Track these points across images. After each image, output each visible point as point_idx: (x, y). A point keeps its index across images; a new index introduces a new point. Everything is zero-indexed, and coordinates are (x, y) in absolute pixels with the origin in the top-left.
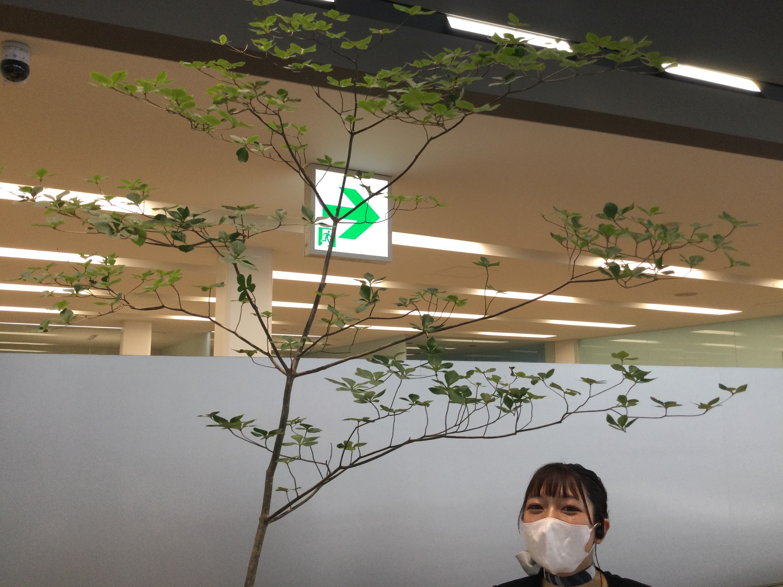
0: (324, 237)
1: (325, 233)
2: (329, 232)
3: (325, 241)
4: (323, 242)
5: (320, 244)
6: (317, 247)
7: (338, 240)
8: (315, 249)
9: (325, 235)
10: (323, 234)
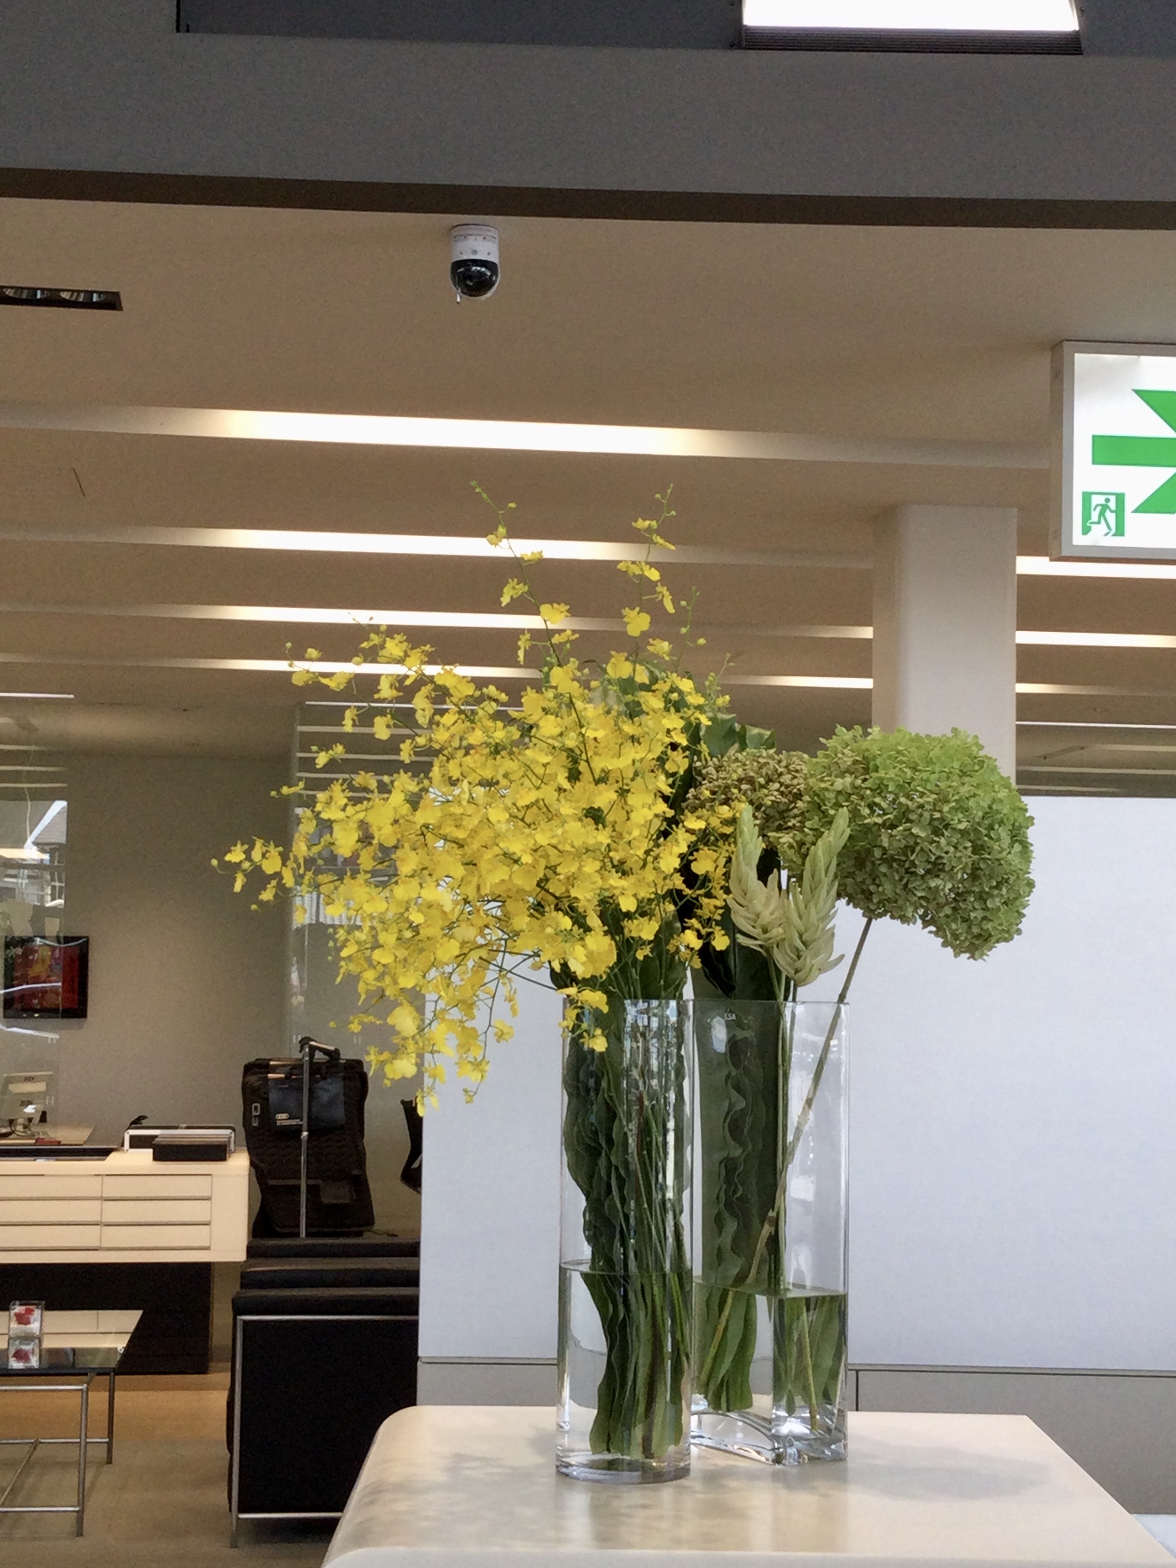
6: (1080, 539)
7: (1130, 518)
8: (1075, 541)
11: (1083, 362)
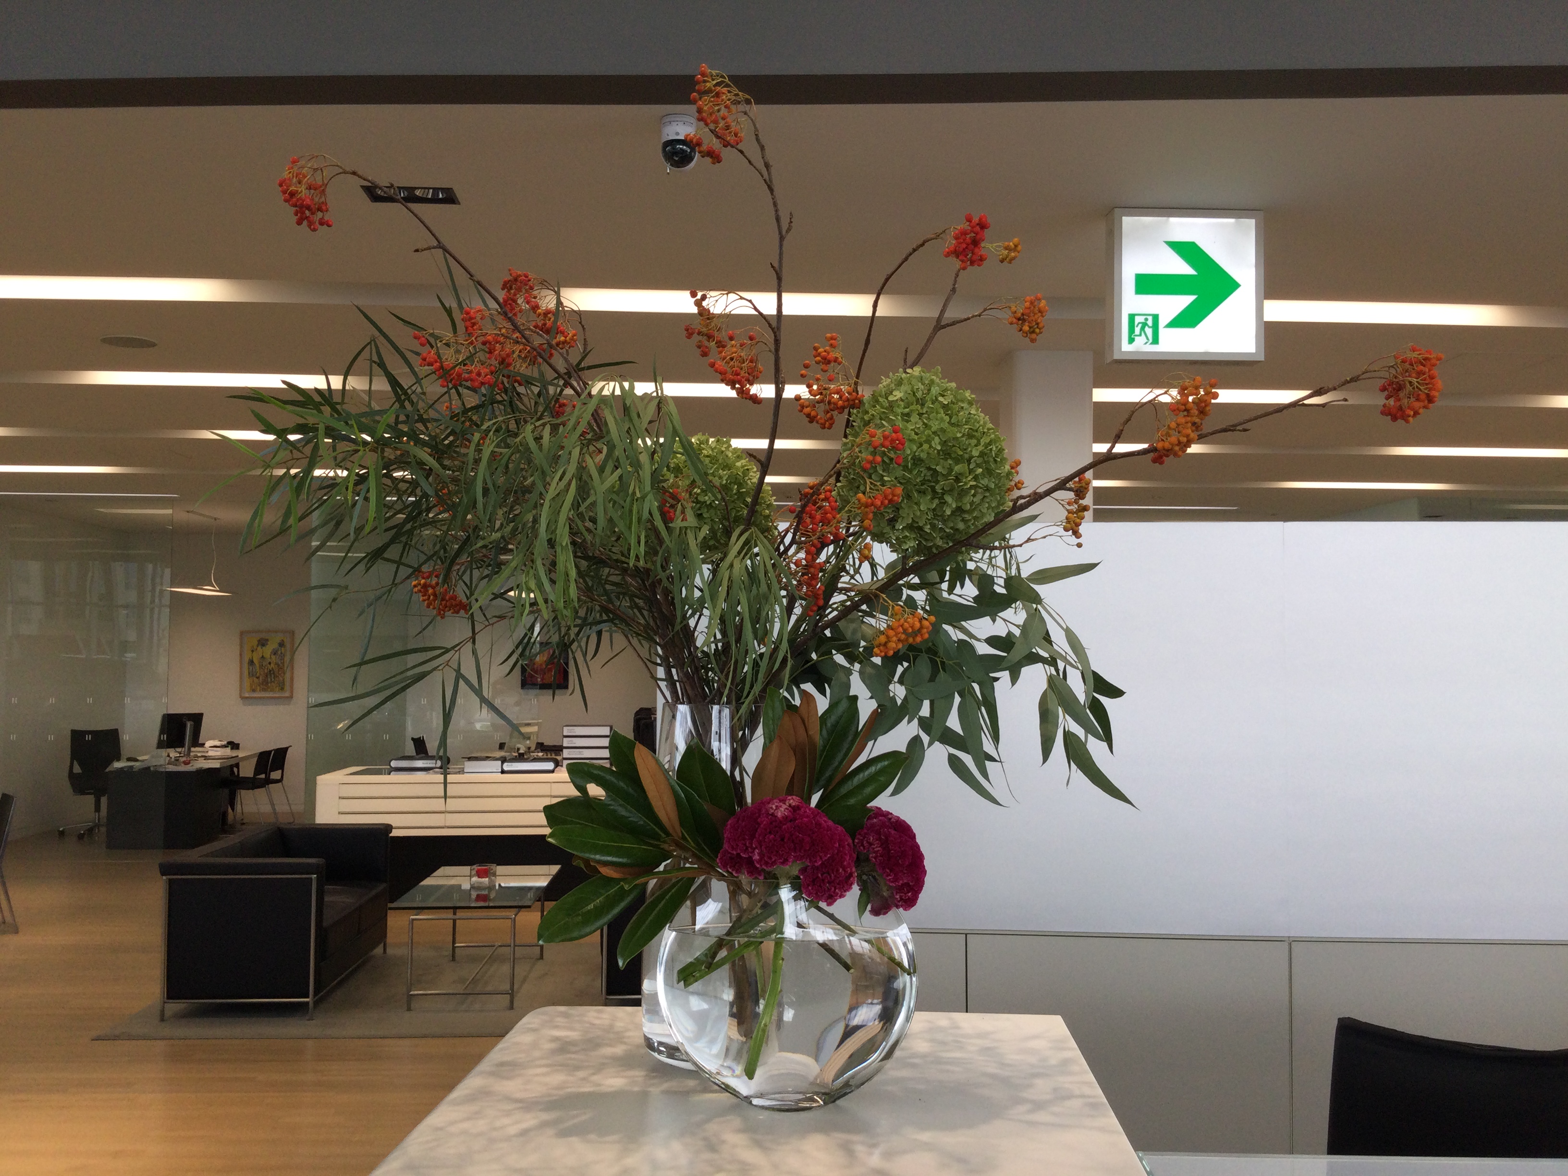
0: (1137, 330)
1: (1139, 323)
2: (1146, 319)
3: (1140, 335)
4: (1136, 338)
5: (1131, 341)
6: (1126, 347)
7: (1163, 332)
8: (1123, 350)
9: (1140, 325)
10: (1136, 324)
11: (1128, 222)
